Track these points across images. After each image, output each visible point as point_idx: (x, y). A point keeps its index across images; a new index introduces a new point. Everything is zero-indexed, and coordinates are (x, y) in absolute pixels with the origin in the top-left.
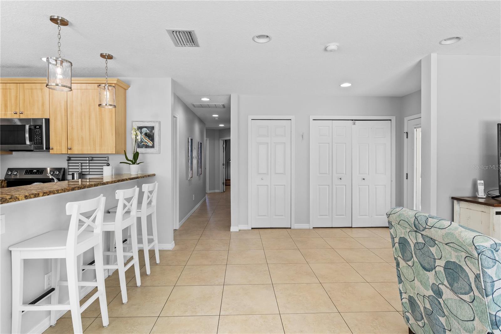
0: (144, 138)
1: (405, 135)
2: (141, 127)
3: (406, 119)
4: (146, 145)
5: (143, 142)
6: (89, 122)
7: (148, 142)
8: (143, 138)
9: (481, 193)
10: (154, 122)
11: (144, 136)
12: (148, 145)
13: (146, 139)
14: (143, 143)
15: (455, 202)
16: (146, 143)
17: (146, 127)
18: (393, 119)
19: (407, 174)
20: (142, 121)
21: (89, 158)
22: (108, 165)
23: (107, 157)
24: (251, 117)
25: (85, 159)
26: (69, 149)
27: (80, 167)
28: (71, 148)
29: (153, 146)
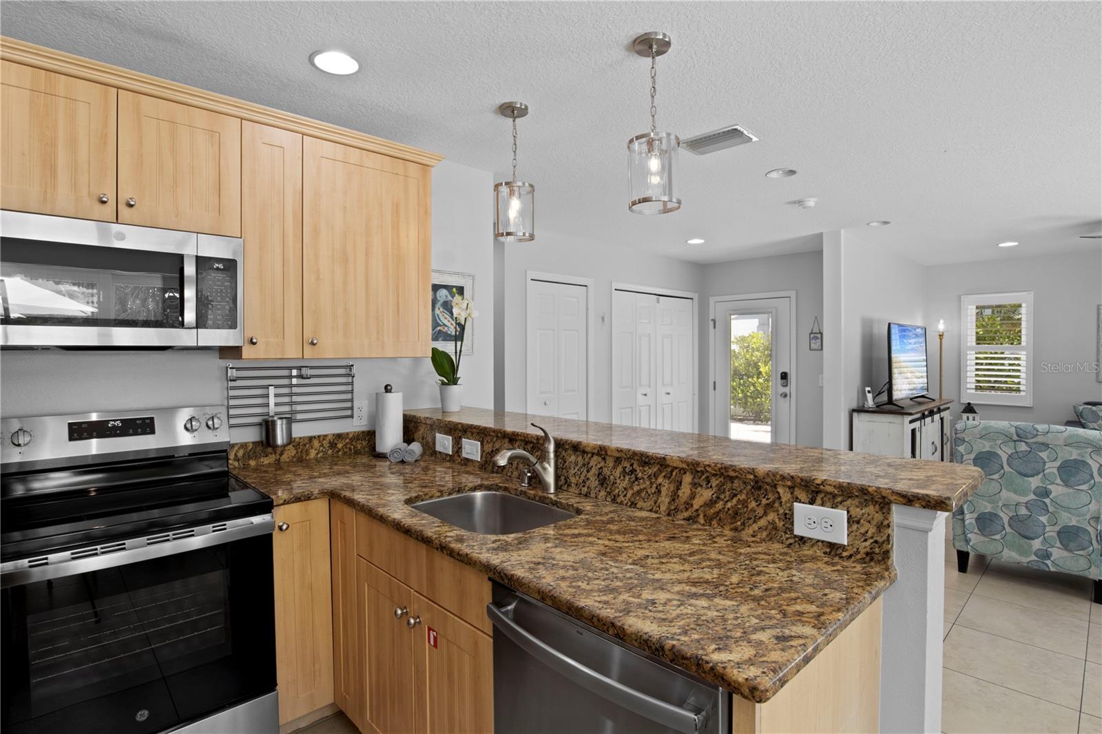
0: (441, 316)
1: (712, 323)
2: (437, 285)
3: (712, 300)
4: (446, 333)
5: (439, 325)
6: (367, 263)
7: (448, 324)
8: (439, 316)
9: (870, 402)
10: (463, 275)
11: (441, 309)
12: (449, 332)
13: (446, 318)
14: (439, 328)
15: (855, 415)
16: (446, 328)
17: (445, 287)
18: (693, 296)
19: (715, 383)
20: (441, 272)
21: (299, 368)
22: (388, 389)
23: (352, 366)
24: (531, 275)
25: (285, 373)
26: (313, 344)
27: (272, 401)
28: (315, 342)
29: (459, 337)
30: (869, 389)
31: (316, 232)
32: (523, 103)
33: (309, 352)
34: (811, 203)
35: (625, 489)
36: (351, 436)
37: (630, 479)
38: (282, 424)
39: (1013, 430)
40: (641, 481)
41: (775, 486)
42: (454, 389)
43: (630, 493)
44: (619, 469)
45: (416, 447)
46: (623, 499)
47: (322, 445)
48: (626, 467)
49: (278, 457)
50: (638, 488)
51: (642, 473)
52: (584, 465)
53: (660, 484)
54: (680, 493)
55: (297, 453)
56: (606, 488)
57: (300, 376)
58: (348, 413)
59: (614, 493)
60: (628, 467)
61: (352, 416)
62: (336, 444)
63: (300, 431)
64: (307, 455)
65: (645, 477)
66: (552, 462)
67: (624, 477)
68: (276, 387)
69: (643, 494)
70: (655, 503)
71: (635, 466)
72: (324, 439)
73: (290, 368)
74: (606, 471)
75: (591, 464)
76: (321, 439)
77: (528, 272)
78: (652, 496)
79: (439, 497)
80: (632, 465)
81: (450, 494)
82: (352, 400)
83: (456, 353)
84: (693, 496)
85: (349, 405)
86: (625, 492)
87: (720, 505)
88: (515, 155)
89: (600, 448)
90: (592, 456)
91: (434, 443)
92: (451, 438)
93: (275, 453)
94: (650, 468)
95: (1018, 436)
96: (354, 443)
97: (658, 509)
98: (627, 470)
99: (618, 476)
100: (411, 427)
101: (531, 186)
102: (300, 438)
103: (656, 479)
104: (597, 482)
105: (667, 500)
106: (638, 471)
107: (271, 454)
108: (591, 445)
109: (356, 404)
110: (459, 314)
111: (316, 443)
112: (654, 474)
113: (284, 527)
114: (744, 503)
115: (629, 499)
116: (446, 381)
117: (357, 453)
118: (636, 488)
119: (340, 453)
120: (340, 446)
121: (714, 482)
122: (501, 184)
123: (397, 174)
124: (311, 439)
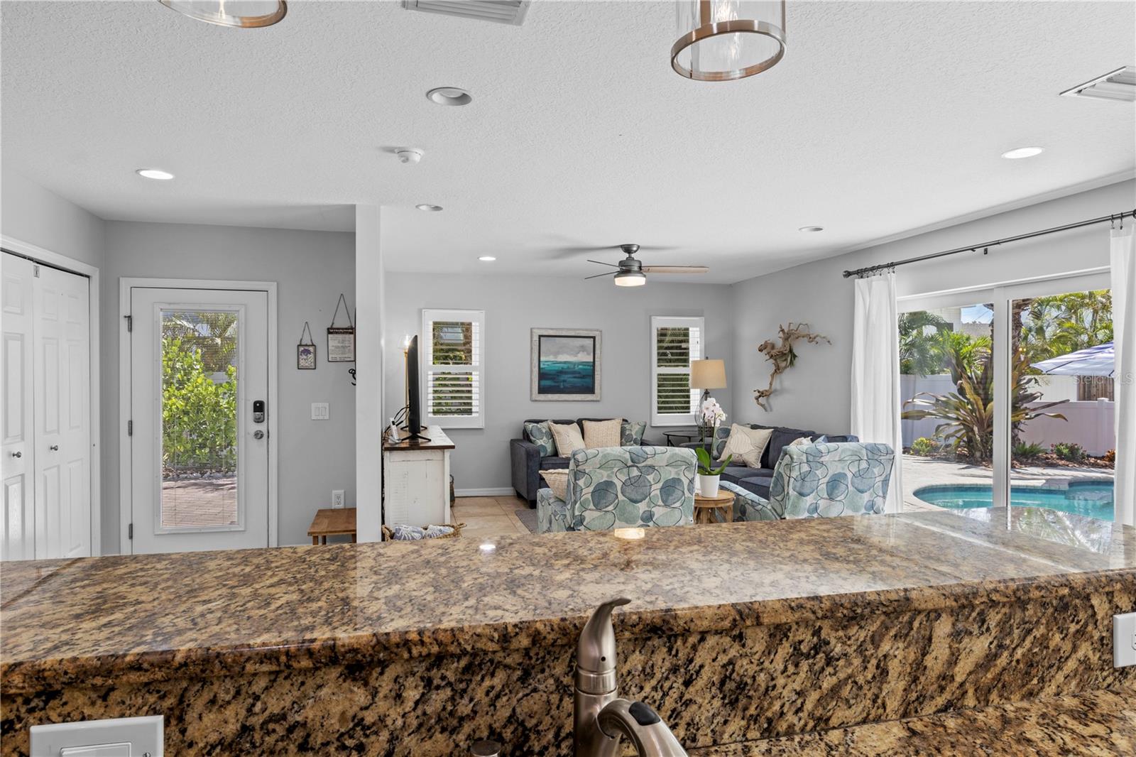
1: (124, 324)
3: (125, 284)
18: (95, 274)
35: (799, 694)
37: (811, 667)
40: (841, 663)
41: (1088, 598)
43: (813, 696)
44: (785, 650)
46: (795, 720)
48: (800, 642)
50: (834, 680)
51: (844, 643)
52: (674, 670)
53: (885, 656)
54: (929, 661)
56: (745, 709)
59: (769, 714)
60: (809, 637)
65: (850, 650)
67: (797, 665)
69: (846, 691)
70: (874, 701)
71: (825, 633)
75: (698, 662)
78: (866, 687)
80: (817, 632)
84: (953, 660)
86: (799, 702)
89: (740, 613)
90: (702, 639)
94: (861, 628)
97: (881, 711)
98: (804, 648)
99: (781, 667)
103: (877, 647)
104: (717, 703)
106: (833, 641)
108: (709, 613)
112: (873, 637)
114: (1043, 642)
115: (811, 715)
118: (828, 682)
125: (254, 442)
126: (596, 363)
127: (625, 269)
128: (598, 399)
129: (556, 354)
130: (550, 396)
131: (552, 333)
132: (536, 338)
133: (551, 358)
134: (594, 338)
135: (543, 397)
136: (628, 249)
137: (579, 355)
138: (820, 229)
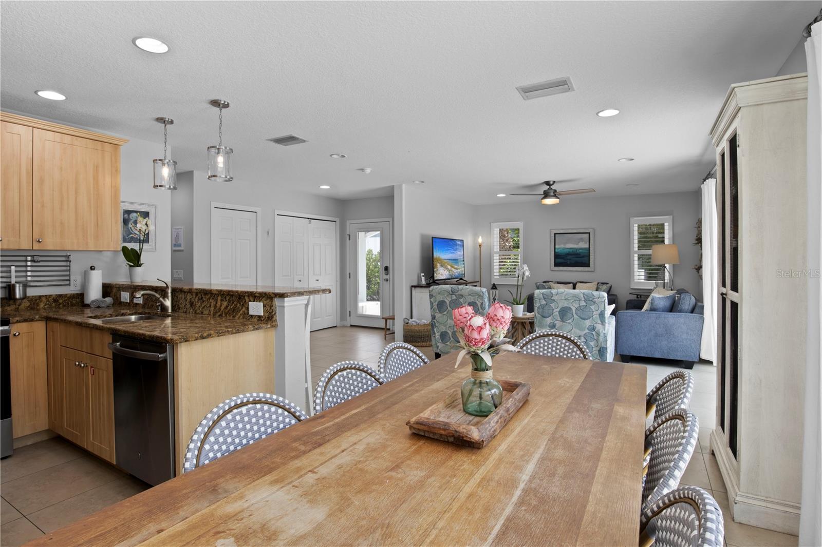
0: (133, 228)
1: (348, 237)
2: (128, 211)
3: (348, 223)
4: (137, 238)
5: (132, 234)
6: (76, 198)
7: (138, 233)
8: (131, 228)
9: (424, 283)
10: (149, 205)
11: (133, 225)
13: (136, 230)
14: (131, 235)
15: (413, 289)
16: (136, 236)
17: (136, 212)
18: (338, 220)
20: (131, 203)
21: (33, 256)
22: (92, 268)
23: (70, 256)
24: (214, 204)
25: (23, 259)
26: (39, 241)
27: (13, 274)
28: (40, 240)
29: (146, 240)
30: (423, 274)
31: (42, 181)
32: (170, 118)
33: (36, 246)
34: (368, 171)
35: (199, 306)
36: (68, 296)
37: (201, 302)
38: (20, 287)
39: (450, 289)
40: (204, 302)
41: (244, 297)
42: (138, 269)
43: (201, 308)
45: (109, 300)
46: (199, 311)
47: (48, 301)
49: (17, 306)
50: (204, 305)
51: (205, 298)
52: (184, 298)
53: (211, 302)
54: (217, 305)
55: (31, 304)
56: (193, 308)
57: (33, 261)
58: (68, 283)
59: (196, 309)
61: (69, 285)
62: (58, 300)
63: (31, 292)
64: (38, 306)
65: (206, 300)
66: (170, 298)
67: (199, 301)
68: (16, 266)
69: (205, 308)
70: (209, 311)
71: (203, 296)
72: (49, 297)
73: (26, 256)
74: (193, 300)
75: (187, 297)
76: (48, 297)
77: (212, 203)
78: (208, 308)
79: (109, 317)
80: (201, 295)
81: (116, 316)
82: (69, 275)
83: (140, 249)
84: (221, 306)
85: (68, 278)
86: (199, 308)
87: (229, 308)
88: (165, 145)
89: (189, 289)
91: (120, 298)
92: (128, 293)
93: (15, 305)
94: (207, 296)
95: (452, 292)
96: (70, 300)
97: (210, 313)
99: (197, 301)
100: (107, 290)
101: (174, 162)
102: (33, 296)
103: (209, 300)
105: (213, 309)
107: (13, 305)
109: (72, 278)
110: (141, 228)
111: (44, 299)
112: (209, 298)
113: (17, 334)
114: (236, 305)
115: (201, 311)
116: (132, 264)
117: (72, 305)
119: (61, 305)
120: (61, 301)
121: (228, 298)
122: (157, 160)
123: (97, 149)
124: (40, 297)
125: (385, 282)
126: (591, 249)
127: (546, 195)
128: (593, 270)
129: (565, 244)
130: (561, 268)
131: (562, 232)
132: (553, 235)
133: (562, 246)
134: (589, 233)
135: (557, 268)
136: (547, 183)
137: (580, 244)
138: (633, 160)
